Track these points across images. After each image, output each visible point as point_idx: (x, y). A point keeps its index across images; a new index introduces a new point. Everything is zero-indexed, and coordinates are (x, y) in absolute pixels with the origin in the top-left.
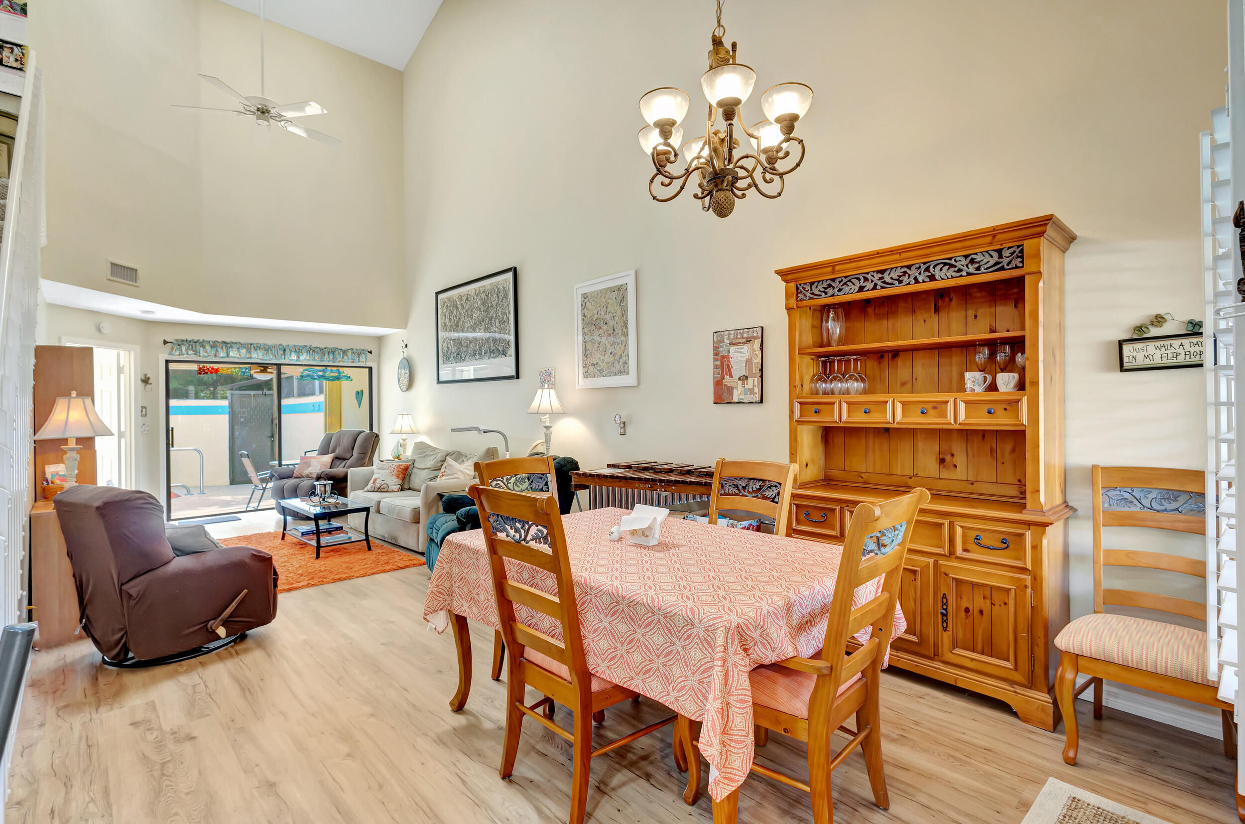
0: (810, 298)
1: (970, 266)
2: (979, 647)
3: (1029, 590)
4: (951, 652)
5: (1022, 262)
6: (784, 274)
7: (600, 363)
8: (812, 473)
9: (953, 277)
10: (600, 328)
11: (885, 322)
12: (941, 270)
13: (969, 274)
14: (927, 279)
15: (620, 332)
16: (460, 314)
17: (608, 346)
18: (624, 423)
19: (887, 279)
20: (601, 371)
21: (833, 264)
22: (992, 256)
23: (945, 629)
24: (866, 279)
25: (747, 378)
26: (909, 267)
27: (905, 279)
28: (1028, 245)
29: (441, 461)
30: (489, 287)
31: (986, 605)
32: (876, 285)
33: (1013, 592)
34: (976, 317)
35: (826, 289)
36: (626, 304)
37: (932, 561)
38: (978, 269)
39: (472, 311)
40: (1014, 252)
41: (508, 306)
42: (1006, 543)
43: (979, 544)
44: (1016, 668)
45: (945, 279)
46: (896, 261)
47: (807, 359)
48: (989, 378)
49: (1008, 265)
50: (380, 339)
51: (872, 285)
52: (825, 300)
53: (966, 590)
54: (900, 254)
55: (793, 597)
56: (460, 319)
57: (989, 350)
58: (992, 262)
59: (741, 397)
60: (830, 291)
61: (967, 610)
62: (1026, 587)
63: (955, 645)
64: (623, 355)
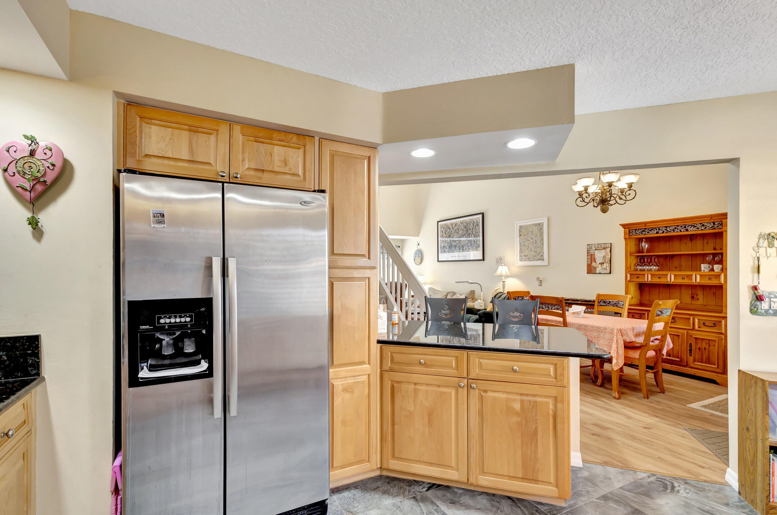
0: (635, 235)
1: (702, 227)
2: (704, 361)
3: (723, 340)
4: (693, 363)
5: (722, 227)
6: (624, 226)
7: (529, 255)
8: (635, 301)
9: (695, 231)
10: (529, 240)
11: (668, 244)
12: (691, 228)
13: (702, 230)
14: (685, 231)
15: (539, 243)
16: (452, 231)
17: (533, 248)
18: (541, 281)
19: (668, 229)
20: (528, 259)
21: (645, 223)
22: (711, 224)
23: (691, 355)
24: (659, 229)
25: (603, 263)
26: (678, 226)
27: (676, 230)
28: (724, 221)
29: (445, 296)
30: (468, 221)
31: (707, 347)
32: (663, 232)
33: (717, 341)
34: (707, 243)
35: (642, 232)
36: (543, 231)
37: (686, 332)
38: (705, 228)
39: (458, 230)
40: (719, 223)
41: (479, 229)
42: (715, 325)
43: (705, 325)
44: (718, 367)
45: (692, 231)
46: (672, 224)
47: (633, 257)
48: (711, 267)
49: (717, 227)
50: (403, 241)
51: (662, 232)
52: (641, 236)
53: (700, 342)
54: (674, 221)
55: (634, 327)
56: (451, 234)
57: (712, 256)
58: (711, 226)
59: (600, 271)
60: (644, 233)
61: (699, 348)
62: (722, 339)
63: (694, 361)
64: (541, 252)
